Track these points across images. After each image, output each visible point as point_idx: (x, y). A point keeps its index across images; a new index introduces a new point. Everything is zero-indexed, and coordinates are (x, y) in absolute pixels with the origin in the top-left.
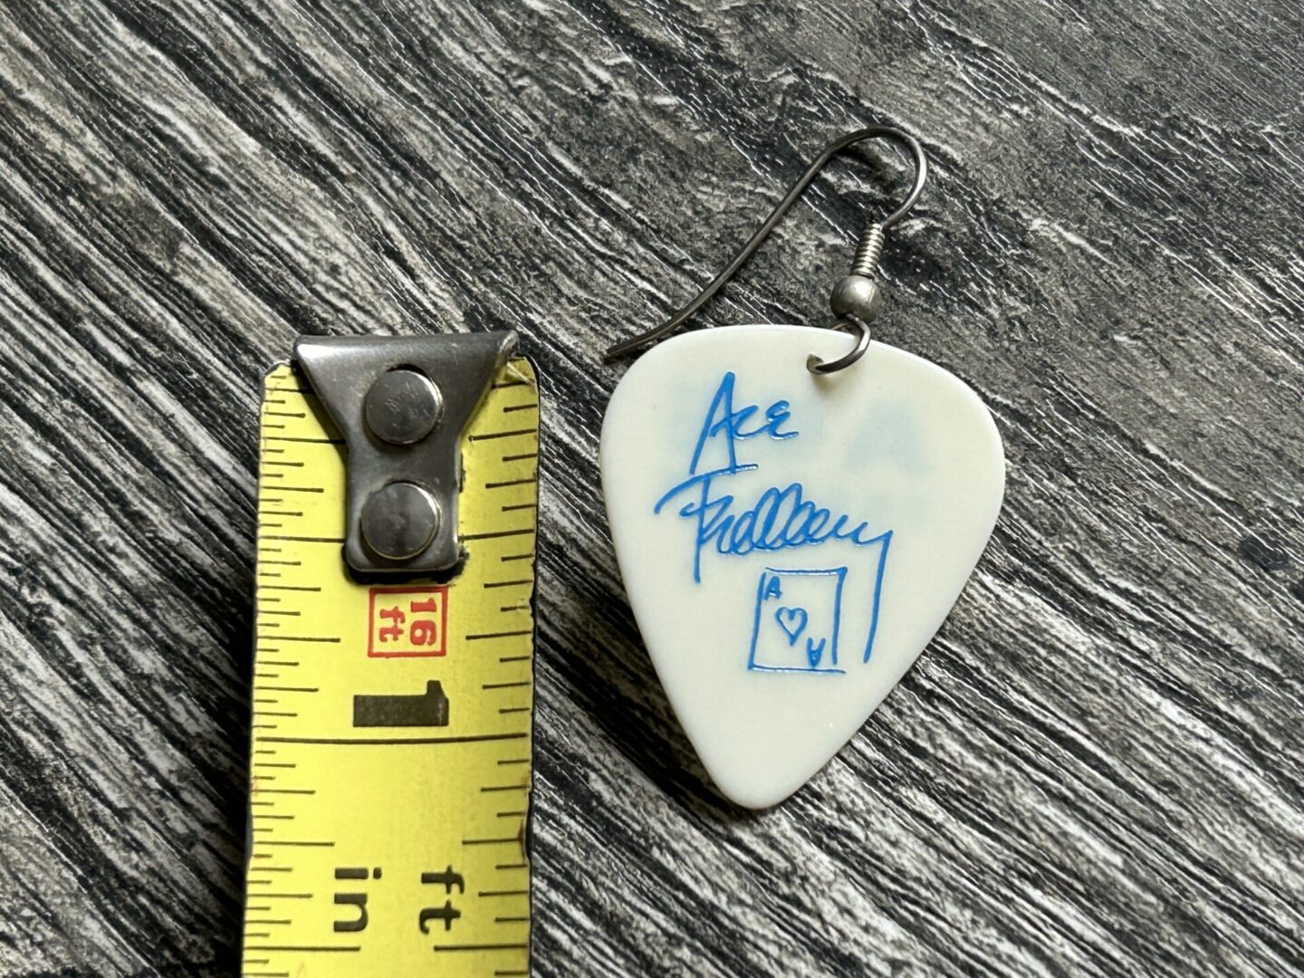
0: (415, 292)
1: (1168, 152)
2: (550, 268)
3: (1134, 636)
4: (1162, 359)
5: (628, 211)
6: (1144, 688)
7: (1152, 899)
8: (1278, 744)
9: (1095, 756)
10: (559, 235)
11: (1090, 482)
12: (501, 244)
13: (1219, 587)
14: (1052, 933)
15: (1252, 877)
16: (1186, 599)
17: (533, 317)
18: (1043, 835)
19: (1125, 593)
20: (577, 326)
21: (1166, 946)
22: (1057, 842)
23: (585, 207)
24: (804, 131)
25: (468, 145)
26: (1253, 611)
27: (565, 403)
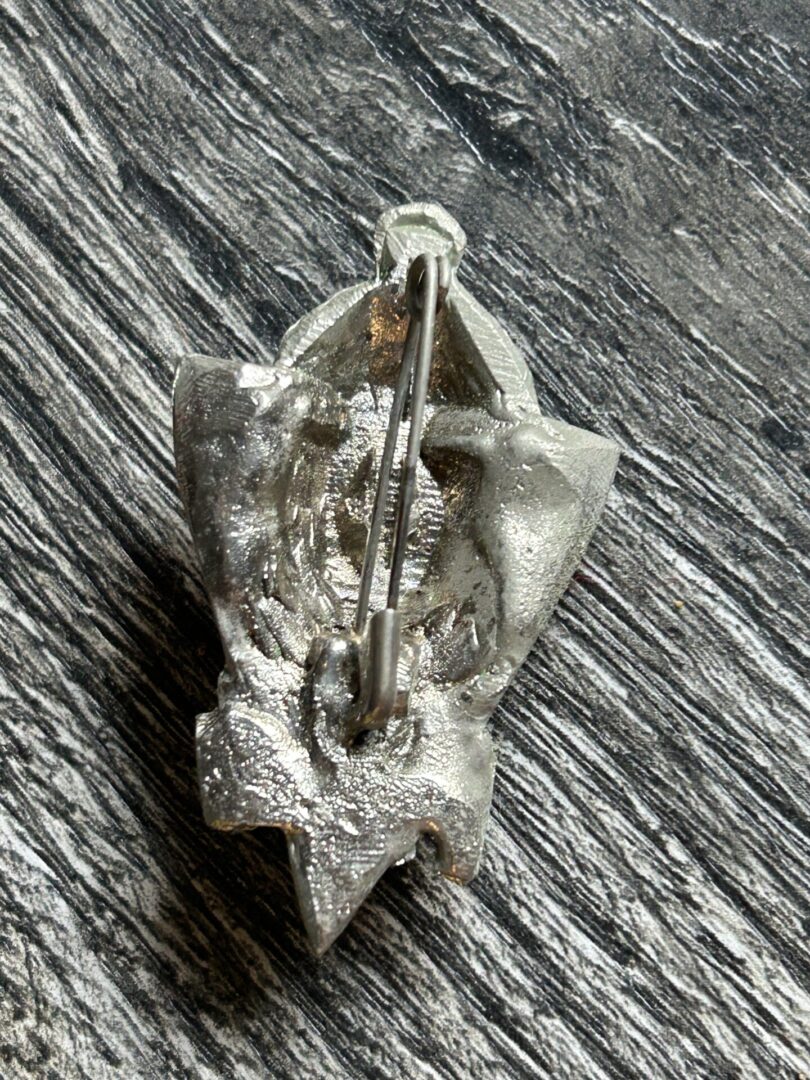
0: (79, 144)
1: (740, 64)
2: (195, 132)
3: (661, 499)
4: (714, 254)
5: (266, 86)
6: (664, 544)
7: (649, 729)
8: (774, 604)
9: (613, 600)
10: (206, 103)
11: (639, 359)
12: (155, 108)
13: (739, 461)
14: (559, 750)
15: (738, 719)
16: (710, 470)
17: (176, 174)
18: (561, 666)
19: (656, 460)
20: (213, 186)
21: (656, 772)
22: (572, 672)
23: (230, 80)
24: (425, 25)
25: (136, 18)
26: (767, 485)
27: (197, 253)
